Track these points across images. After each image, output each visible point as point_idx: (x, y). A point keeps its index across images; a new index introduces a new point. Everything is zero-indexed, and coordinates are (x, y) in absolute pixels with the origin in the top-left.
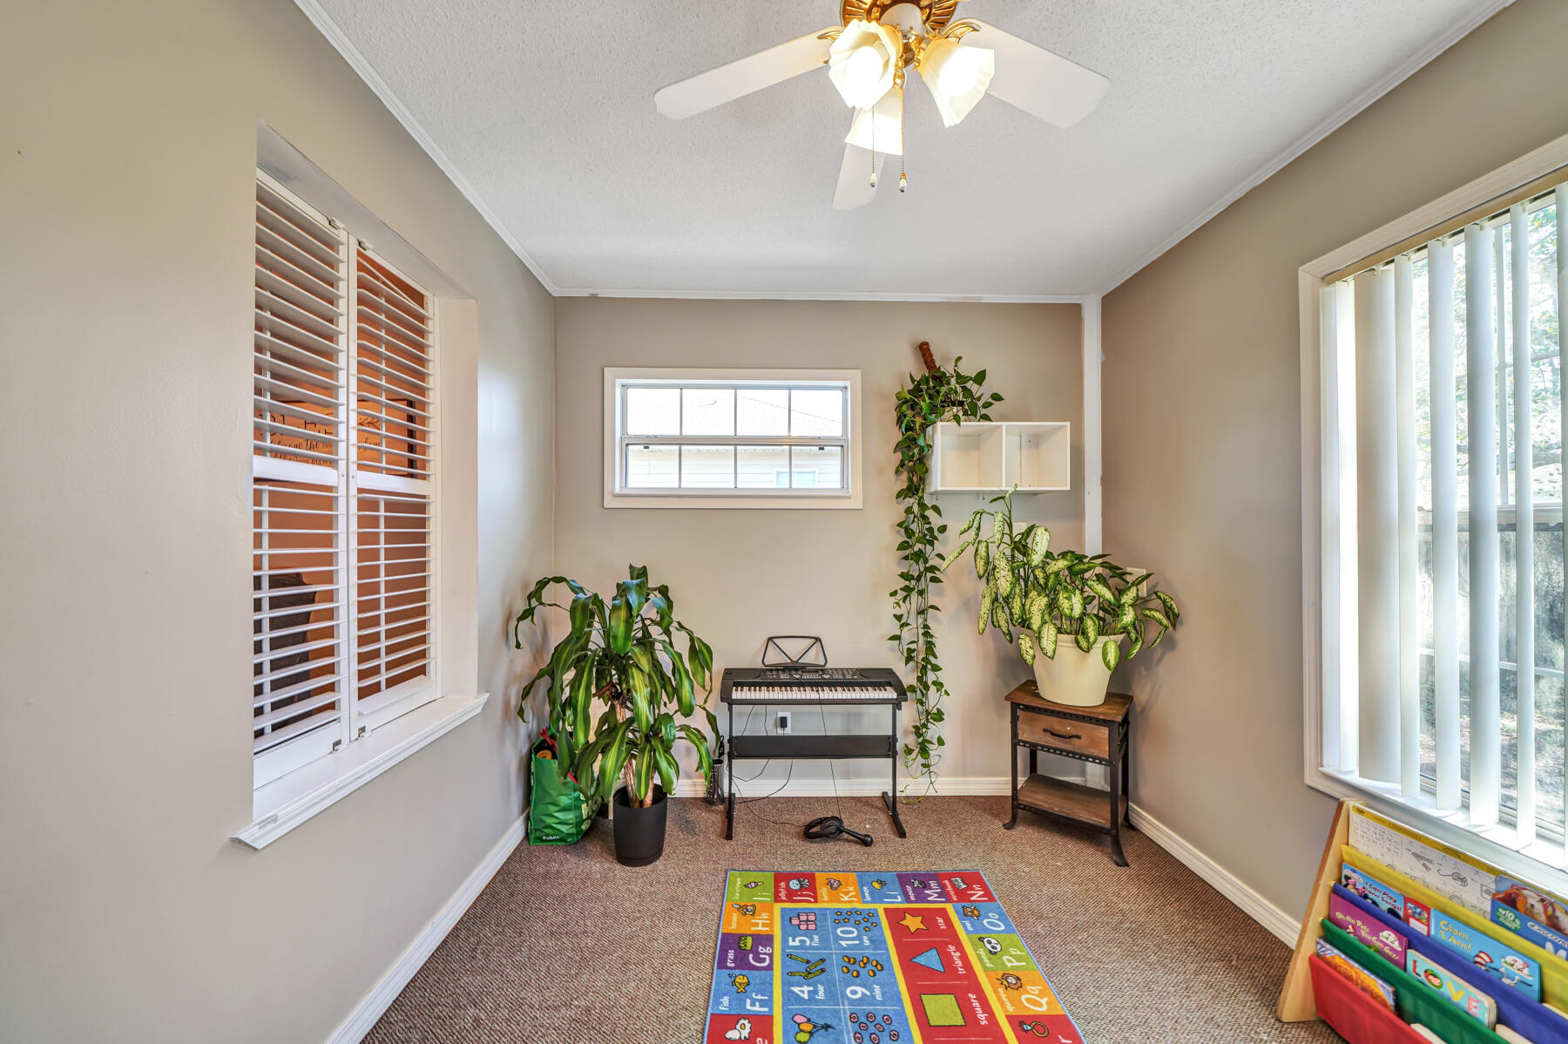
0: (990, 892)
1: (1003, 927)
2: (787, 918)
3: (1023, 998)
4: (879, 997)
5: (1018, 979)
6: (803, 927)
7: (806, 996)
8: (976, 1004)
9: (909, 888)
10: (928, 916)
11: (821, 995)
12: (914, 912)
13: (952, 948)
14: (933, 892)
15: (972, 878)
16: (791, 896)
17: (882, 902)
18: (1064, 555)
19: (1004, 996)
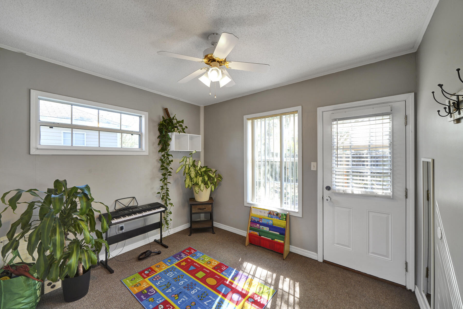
0: (195, 250)
1: (202, 255)
2: (151, 280)
3: (213, 264)
4: (187, 281)
5: (210, 262)
6: (158, 279)
7: (171, 291)
8: (205, 270)
9: (177, 258)
10: (186, 261)
11: (174, 288)
12: (182, 262)
13: (195, 264)
14: (183, 255)
15: (190, 249)
16: (148, 275)
17: (173, 263)
18: (204, 167)
19: (209, 266)
